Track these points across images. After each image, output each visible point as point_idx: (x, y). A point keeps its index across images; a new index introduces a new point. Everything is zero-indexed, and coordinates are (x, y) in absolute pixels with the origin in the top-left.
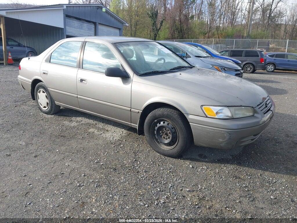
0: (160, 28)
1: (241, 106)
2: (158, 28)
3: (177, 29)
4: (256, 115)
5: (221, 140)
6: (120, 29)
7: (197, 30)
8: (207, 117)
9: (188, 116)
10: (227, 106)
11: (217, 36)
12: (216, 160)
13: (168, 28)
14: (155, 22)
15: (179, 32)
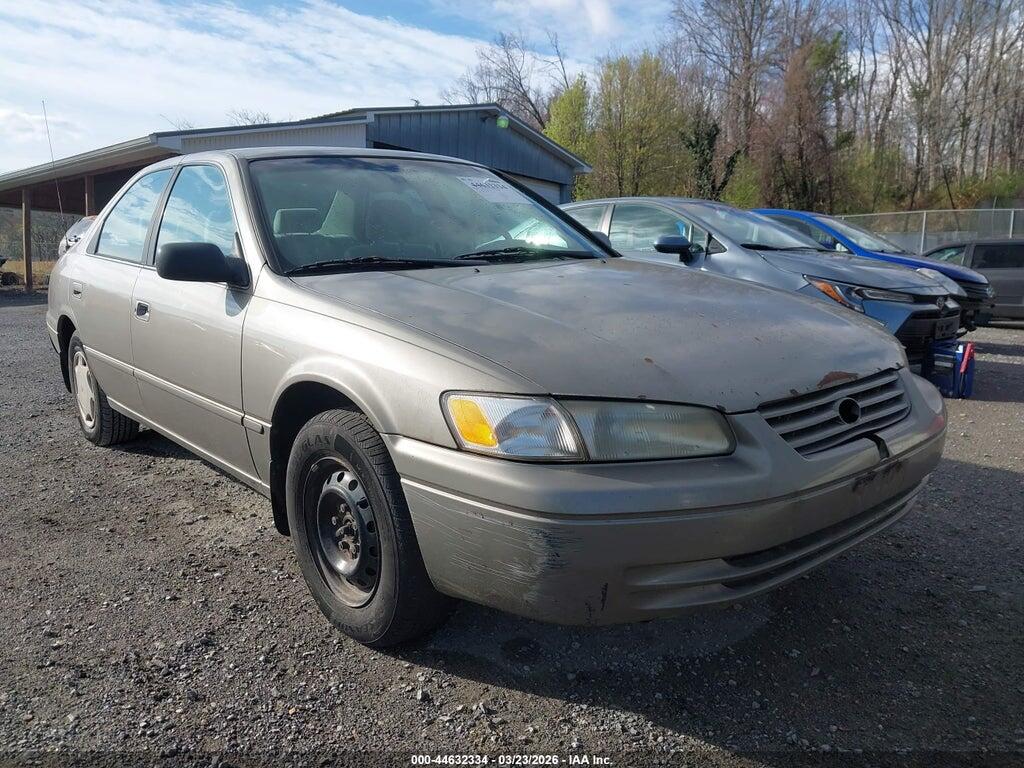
0: (725, 183)
1: (642, 401)
2: (718, 185)
3: (788, 185)
4: (743, 451)
5: (517, 571)
6: (561, 186)
7: (866, 186)
8: (460, 449)
9: (394, 441)
10: (557, 398)
11: (945, 201)
12: (571, 677)
13: (757, 182)
14: (706, 162)
15: (796, 195)
